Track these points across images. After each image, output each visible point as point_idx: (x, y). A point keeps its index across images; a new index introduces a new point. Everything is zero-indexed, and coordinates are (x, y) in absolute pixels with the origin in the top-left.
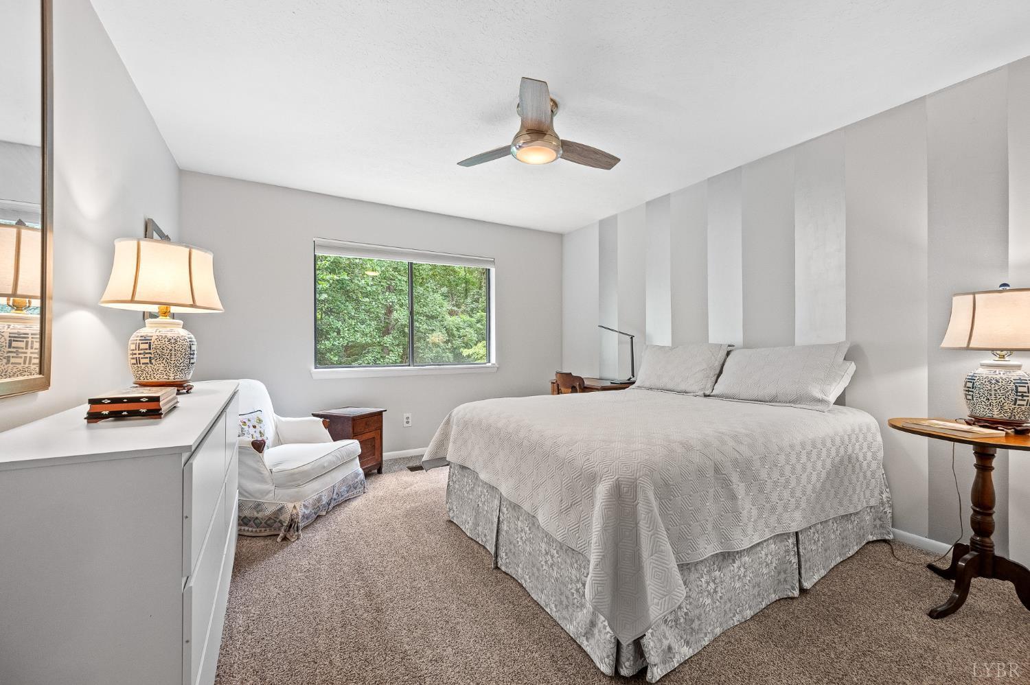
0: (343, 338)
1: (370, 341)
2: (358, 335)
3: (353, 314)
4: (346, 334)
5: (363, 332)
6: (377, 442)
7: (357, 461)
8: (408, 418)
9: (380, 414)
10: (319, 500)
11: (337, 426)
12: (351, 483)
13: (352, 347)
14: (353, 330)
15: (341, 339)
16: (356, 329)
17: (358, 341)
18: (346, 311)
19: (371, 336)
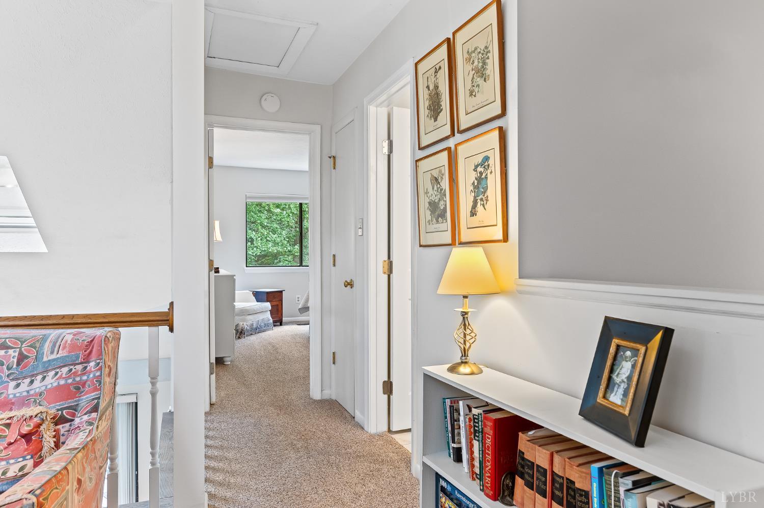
0: (257, 248)
1: (281, 250)
2: (270, 244)
3: (266, 224)
4: (259, 244)
5: (275, 241)
6: (280, 307)
7: (269, 312)
8: (298, 298)
9: (281, 292)
10: (252, 325)
11: (259, 296)
12: (266, 323)
13: (265, 256)
14: (265, 240)
15: (255, 249)
16: (268, 238)
17: (270, 250)
18: (259, 222)
19: (282, 245)
